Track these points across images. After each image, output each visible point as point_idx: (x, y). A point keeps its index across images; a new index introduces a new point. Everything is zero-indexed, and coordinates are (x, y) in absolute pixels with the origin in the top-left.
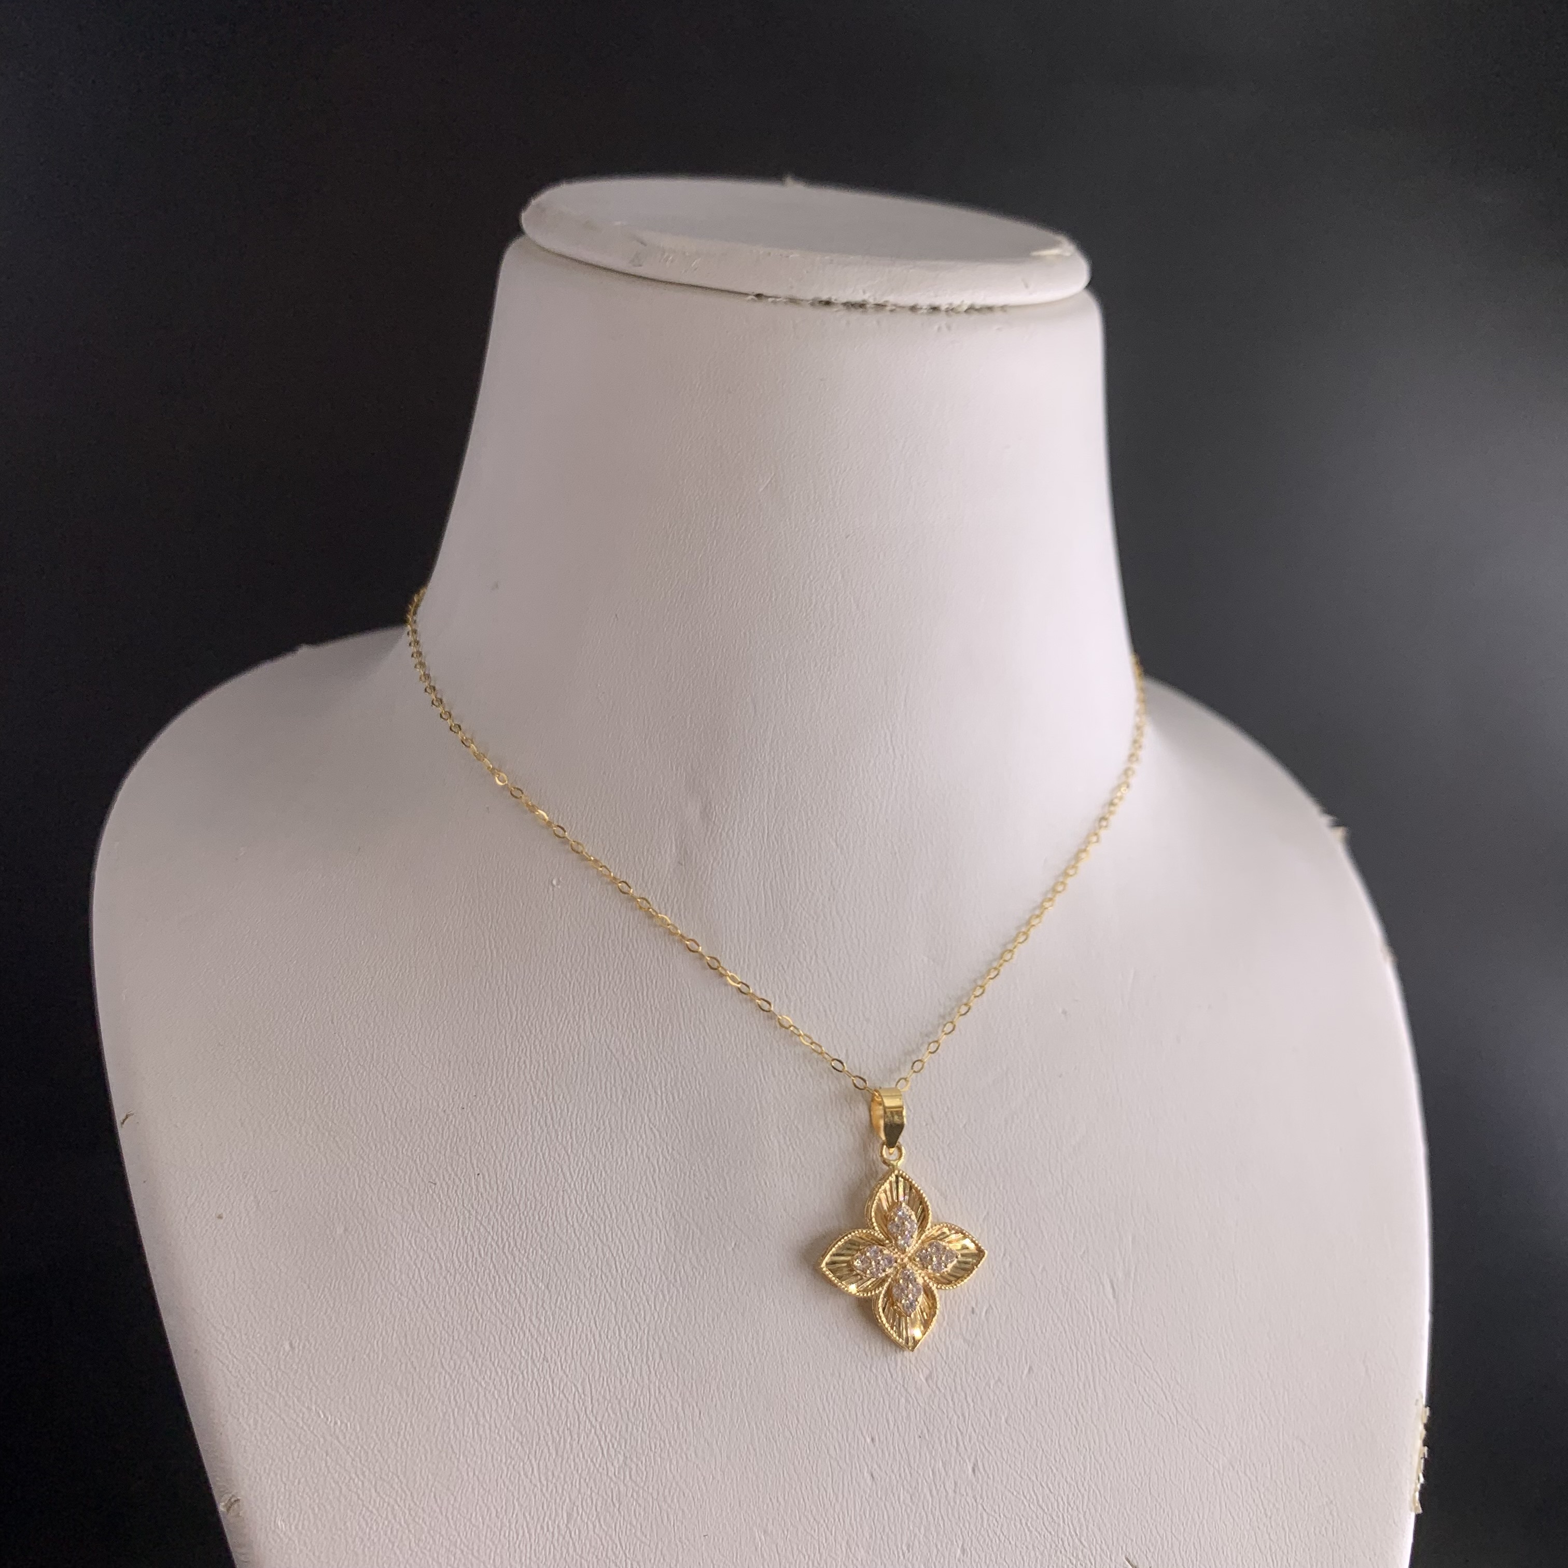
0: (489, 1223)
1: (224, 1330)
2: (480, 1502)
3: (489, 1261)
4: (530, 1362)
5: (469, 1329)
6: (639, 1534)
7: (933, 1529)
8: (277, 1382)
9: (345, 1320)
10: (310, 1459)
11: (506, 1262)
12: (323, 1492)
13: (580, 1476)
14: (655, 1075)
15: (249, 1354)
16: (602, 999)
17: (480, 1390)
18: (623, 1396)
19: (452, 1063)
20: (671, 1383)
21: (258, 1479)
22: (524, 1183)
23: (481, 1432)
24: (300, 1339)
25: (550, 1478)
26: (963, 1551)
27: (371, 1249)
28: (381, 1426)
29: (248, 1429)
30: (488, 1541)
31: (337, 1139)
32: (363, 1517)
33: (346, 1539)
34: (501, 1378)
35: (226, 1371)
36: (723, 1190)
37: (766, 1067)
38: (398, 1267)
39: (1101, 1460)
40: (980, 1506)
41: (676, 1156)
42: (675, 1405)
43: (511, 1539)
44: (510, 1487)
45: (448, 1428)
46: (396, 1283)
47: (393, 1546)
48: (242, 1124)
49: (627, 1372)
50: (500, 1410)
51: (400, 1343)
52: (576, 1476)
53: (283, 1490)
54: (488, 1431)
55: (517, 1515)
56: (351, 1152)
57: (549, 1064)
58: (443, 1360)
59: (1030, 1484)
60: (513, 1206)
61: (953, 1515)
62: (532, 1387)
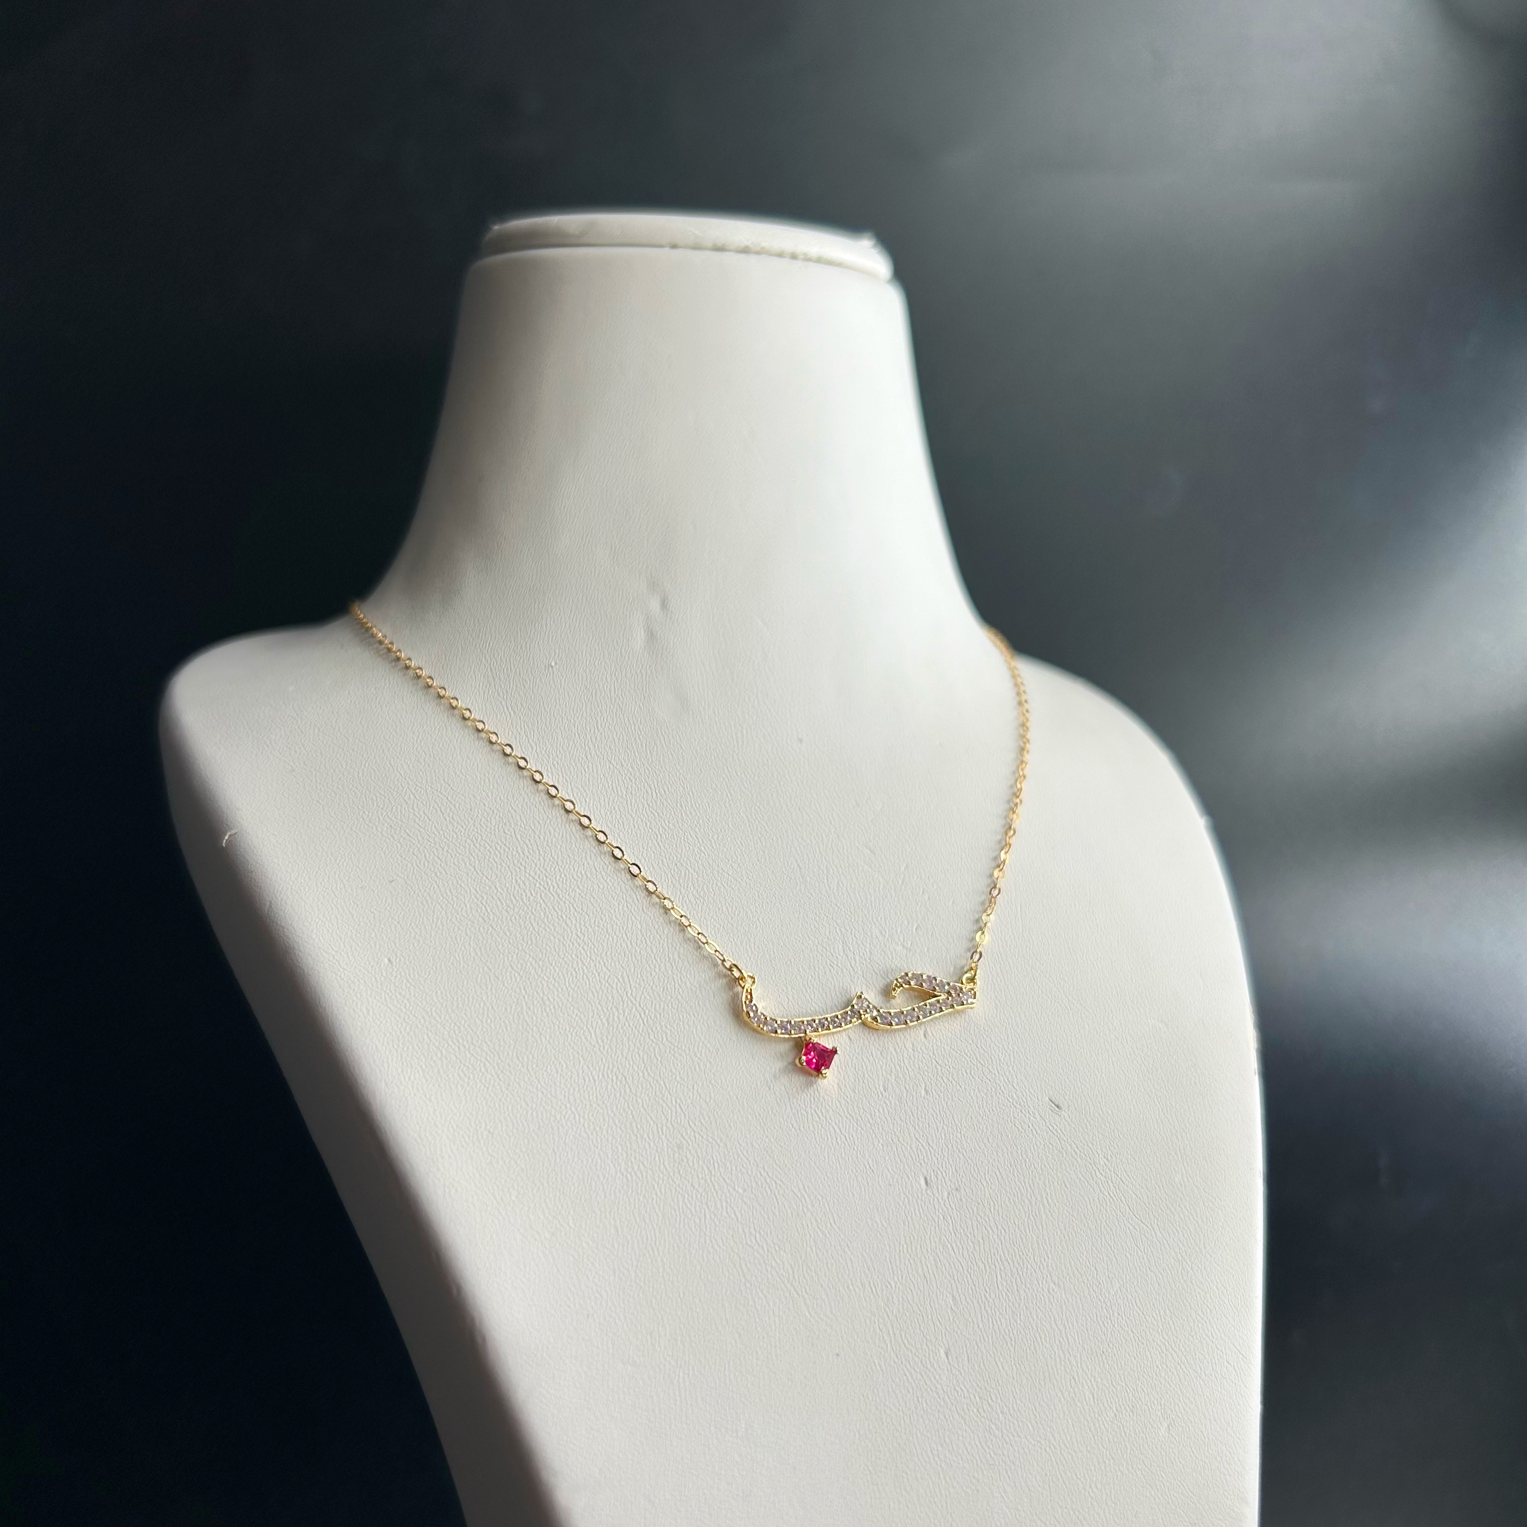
0: (536, 874)
1: (334, 953)
2: (553, 1059)
3: (539, 898)
4: (579, 961)
5: (529, 943)
6: (678, 1078)
7: (901, 1075)
8: (381, 984)
9: (431, 942)
10: (414, 1032)
11: (552, 898)
12: (428, 1055)
13: (628, 1038)
14: (649, 778)
15: (356, 967)
16: (601, 734)
17: (543, 982)
18: (654, 983)
19: (491, 780)
20: (690, 974)
21: (374, 1047)
22: (559, 847)
23: (548, 1009)
24: (396, 955)
25: (605, 1040)
26: (926, 1091)
27: (445, 895)
28: (468, 1009)
29: (362, 1016)
30: (562, 1085)
31: (407, 831)
32: (462, 1071)
33: (450, 1086)
34: (558, 974)
35: (339, 979)
36: (711, 848)
37: (730, 769)
38: (468, 907)
39: (1018, 1031)
40: (934, 1061)
41: (671, 825)
42: (694, 989)
43: (580, 1083)
44: (575, 1048)
45: (522, 1008)
46: (468, 916)
47: (488, 1089)
48: (328, 829)
49: (655, 967)
50: (560, 995)
51: (477, 954)
52: (625, 1039)
53: (395, 1054)
54: (553, 1010)
55: (582, 1067)
56: (419, 838)
57: (567, 774)
58: (512, 964)
59: (968, 1045)
60: (553, 863)
61: (914, 1065)
62: (583, 979)
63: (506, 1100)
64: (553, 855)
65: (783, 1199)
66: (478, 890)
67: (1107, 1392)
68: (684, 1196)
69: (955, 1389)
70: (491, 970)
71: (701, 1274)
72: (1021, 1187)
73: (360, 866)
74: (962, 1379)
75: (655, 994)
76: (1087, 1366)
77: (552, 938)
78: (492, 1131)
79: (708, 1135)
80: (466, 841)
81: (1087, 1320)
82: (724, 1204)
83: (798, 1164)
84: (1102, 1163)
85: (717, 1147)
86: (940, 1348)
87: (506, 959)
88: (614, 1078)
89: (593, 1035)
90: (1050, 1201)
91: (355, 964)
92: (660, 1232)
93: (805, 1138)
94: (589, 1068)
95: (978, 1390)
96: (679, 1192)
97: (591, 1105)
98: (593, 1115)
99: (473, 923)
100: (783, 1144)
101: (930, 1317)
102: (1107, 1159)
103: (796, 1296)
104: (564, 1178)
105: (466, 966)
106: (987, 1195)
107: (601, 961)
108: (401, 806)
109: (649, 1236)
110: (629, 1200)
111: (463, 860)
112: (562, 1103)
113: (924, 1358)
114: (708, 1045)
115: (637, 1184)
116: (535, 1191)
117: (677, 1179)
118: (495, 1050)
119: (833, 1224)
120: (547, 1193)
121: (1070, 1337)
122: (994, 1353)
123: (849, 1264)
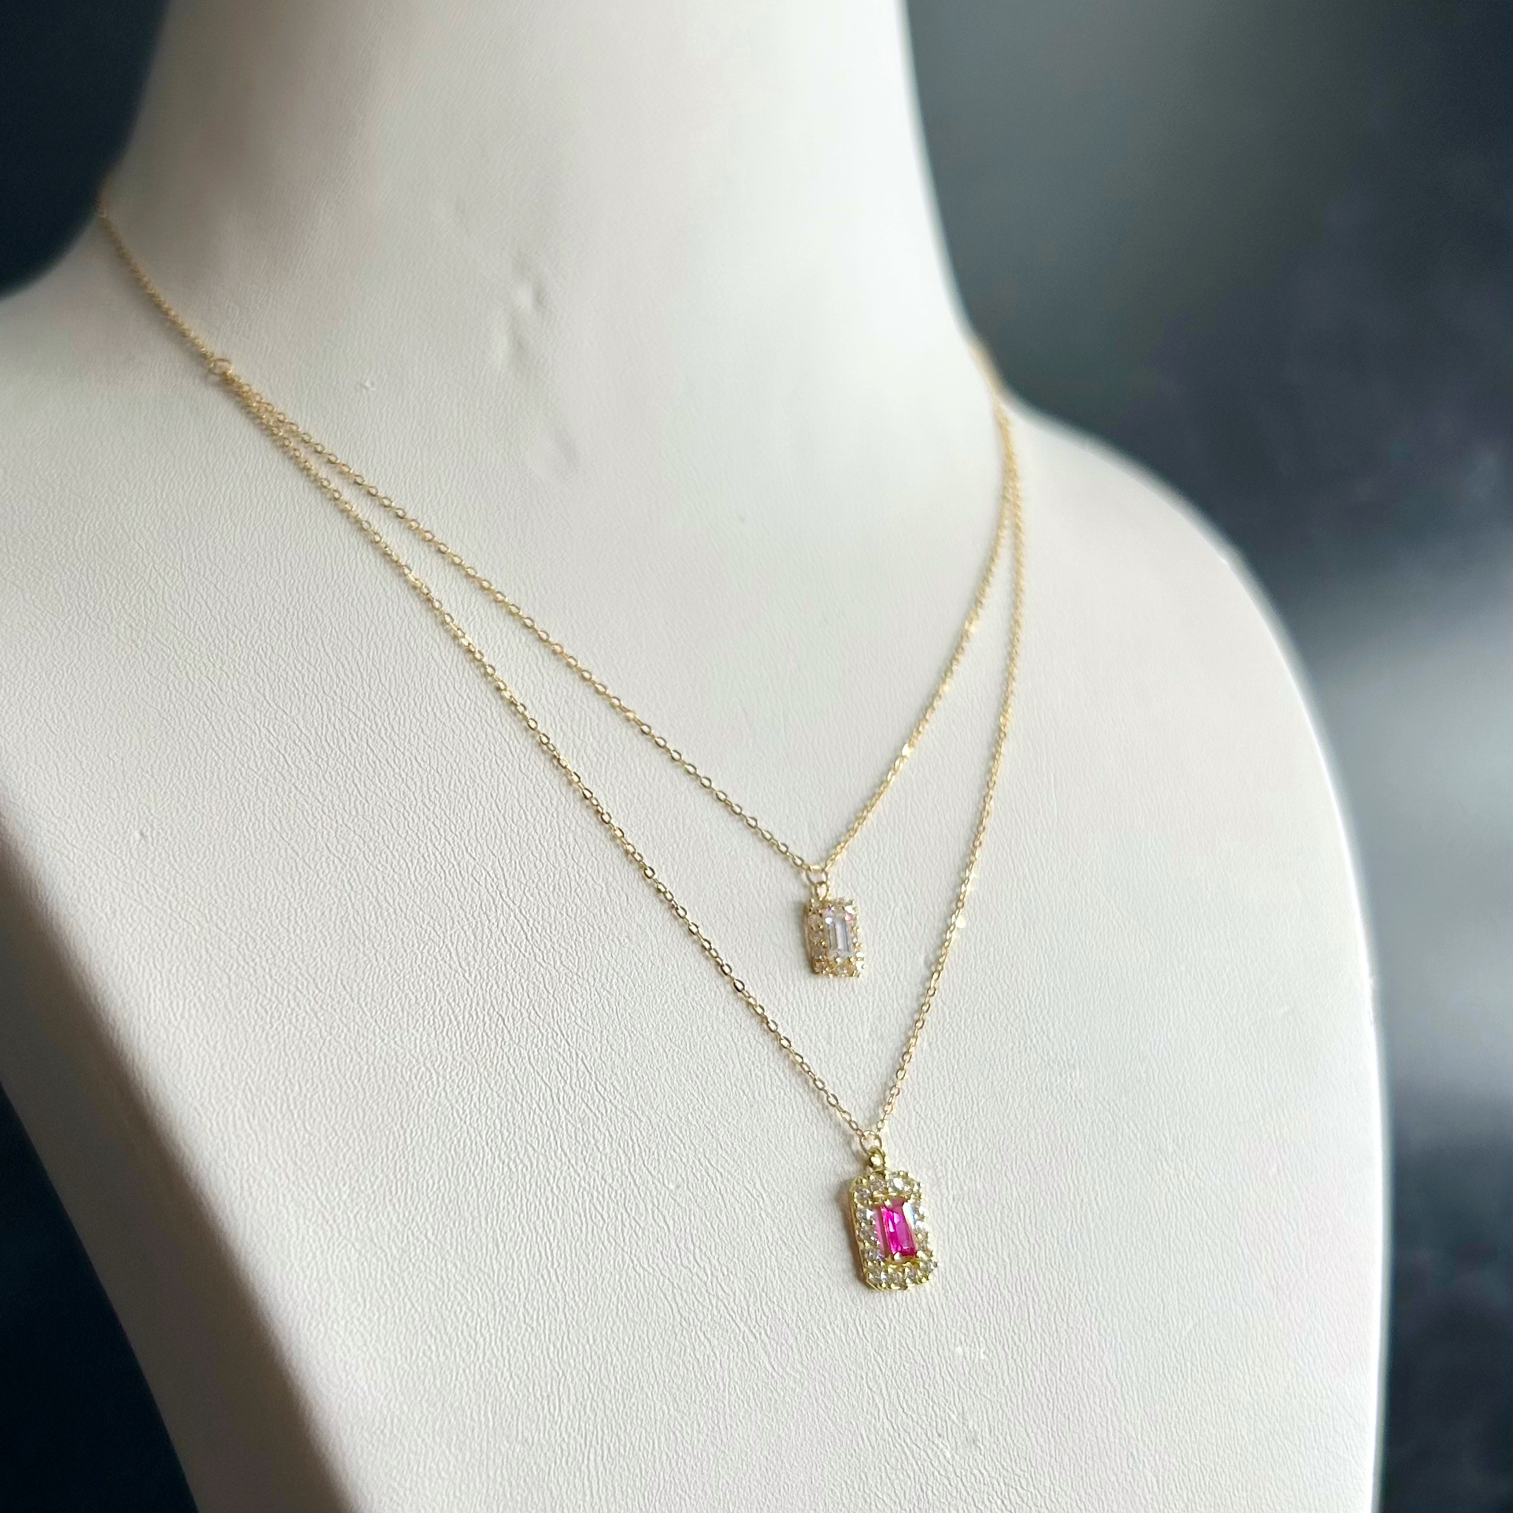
63: (329, 1050)
64: (383, 679)
65: (733, 1200)
66: (272, 730)
67: (1176, 1474)
68: (592, 1195)
69: (971, 1473)
70: (297, 854)
71: (618, 1310)
72: (1061, 1185)
73: (87, 685)
74: (982, 1457)
75: (543, 894)
76: (1149, 1437)
77: (388, 808)
78: (309, 1095)
79: (624, 1105)
80: (249, 655)
81: (1150, 1373)
82: (650, 1206)
83: (753, 1149)
84: (1170, 1149)
85: (637, 1122)
86: (951, 1414)
87: (319, 836)
88: (487, 1019)
89: (454, 955)
90: (1100, 1203)
91: (89, 839)
92: (559, 1248)
93: (762, 1111)
94: (450, 1004)
95: (1005, 1473)
96: (585, 1189)
97: (454, 1059)
98: (457, 1075)
99: (267, 780)
100: (730, 1120)
101: (937, 1369)
102: (1177, 1145)
103: (752, 1340)
104: (418, 1169)
105: (259, 846)
106: (1015, 1194)
107: (462, 844)
108: (145, 595)
109: (543, 1254)
110: (513, 1201)
111: (245, 683)
112: (411, 1055)
113: (929, 1428)
114: (622, 973)
115: (524, 1176)
116: (375, 1187)
117: (582, 1168)
118: (310, 976)
119: (802, 1235)
120: (393, 1189)
121: (1127, 1397)
122: (1024, 1418)
123: (826, 1293)
